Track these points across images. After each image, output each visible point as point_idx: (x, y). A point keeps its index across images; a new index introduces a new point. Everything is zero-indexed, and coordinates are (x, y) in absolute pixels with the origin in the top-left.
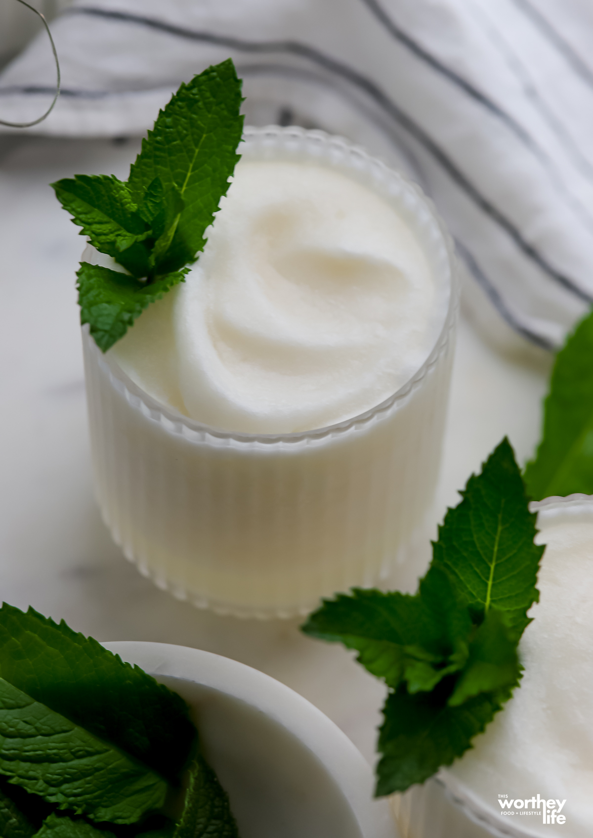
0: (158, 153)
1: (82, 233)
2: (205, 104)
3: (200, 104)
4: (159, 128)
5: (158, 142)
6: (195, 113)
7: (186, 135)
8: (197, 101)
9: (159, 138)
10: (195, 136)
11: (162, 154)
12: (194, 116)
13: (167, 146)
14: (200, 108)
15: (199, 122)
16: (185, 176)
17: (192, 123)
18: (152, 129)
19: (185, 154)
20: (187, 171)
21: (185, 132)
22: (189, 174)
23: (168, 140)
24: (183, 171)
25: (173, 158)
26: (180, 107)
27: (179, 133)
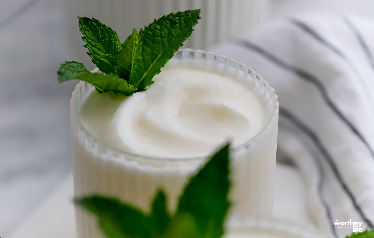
0: (147, 40)
1: (85, 46)
2: (180, 25)
3: (177, 25)
4: (152, 27)
5: (148, 34)
6: (173, 28)
7: (165, 37)
8: (176, 23)
9: (150, 32)
10: (169, 39)
11: (149, 41)
12: (173, 30)
13: (153, 38)
14: (176, 26)
15: (174, 33)
16: (158, 56)
17: (170, 32)
18: (147, 26)
19: (161, 45)
20: (159, 54)
21: (165, 35)
22: (160, 55)
23: (154, 35)
24: (158, 54)
25: (155, 45)
26: (167, 23)
27: (161, 34)
